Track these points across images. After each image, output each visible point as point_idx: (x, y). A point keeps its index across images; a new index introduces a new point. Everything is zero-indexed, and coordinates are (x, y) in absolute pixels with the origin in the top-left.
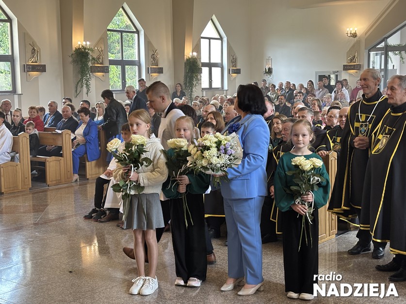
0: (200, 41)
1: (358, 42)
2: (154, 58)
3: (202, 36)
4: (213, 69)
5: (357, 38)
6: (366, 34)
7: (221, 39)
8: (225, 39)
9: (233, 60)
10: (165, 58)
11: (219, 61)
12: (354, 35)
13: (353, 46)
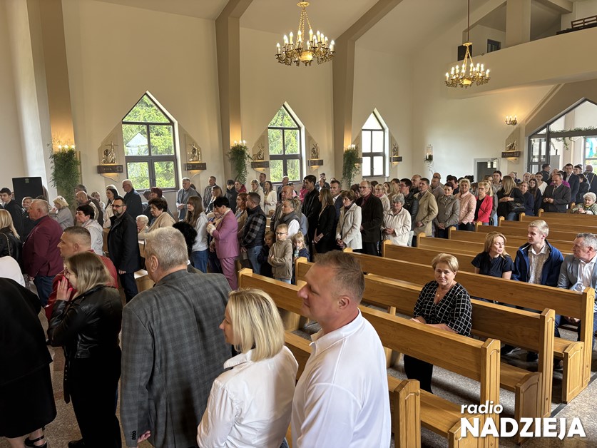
0: (361, 134)
1: (519, 129)
2: (314, 152)
3: (363, 128)
4: (375, 158)
5: (517, 125)
6: (526, 121)
7: (383, 130)
8: (387, 130)
9: (394, 150)
10: (326, 150)
11: (381, 151)
12: (514, 123)
13: (513, 133)
